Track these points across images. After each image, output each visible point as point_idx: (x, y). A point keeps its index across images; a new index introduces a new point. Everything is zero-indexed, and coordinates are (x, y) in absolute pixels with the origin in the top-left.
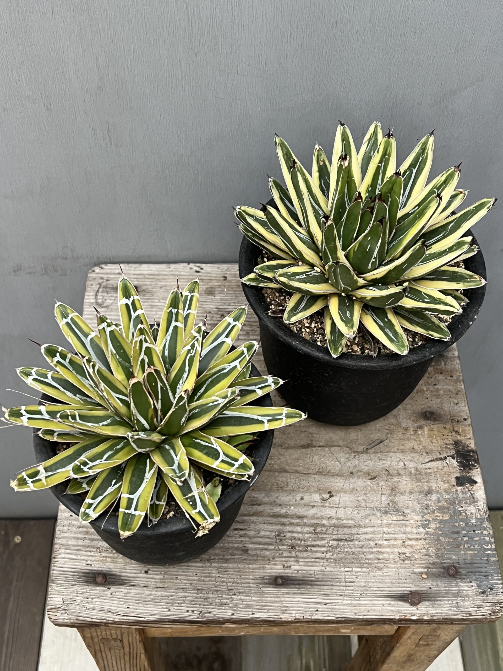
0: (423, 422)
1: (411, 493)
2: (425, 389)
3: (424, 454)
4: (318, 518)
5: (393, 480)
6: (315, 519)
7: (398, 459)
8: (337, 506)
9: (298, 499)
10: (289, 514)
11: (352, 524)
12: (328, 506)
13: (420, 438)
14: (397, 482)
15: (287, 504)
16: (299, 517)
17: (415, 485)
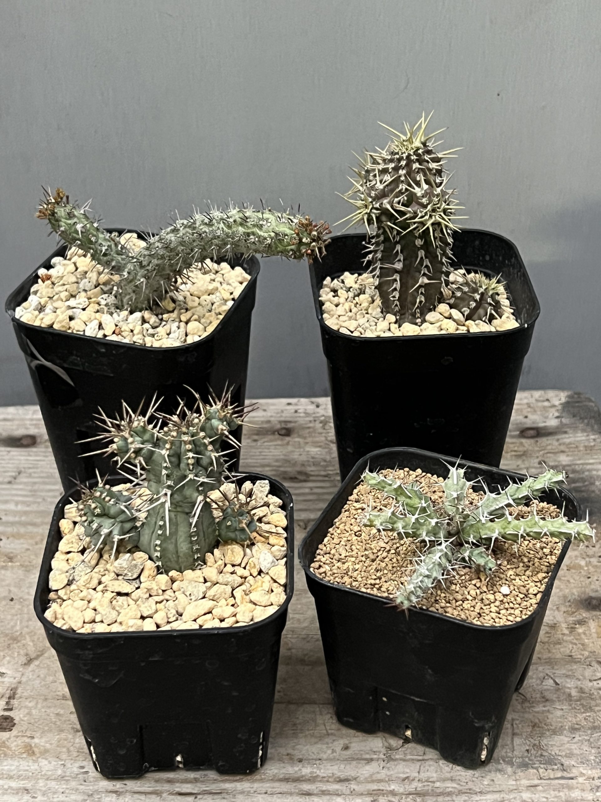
0: (585, 614)
1: (573, 730)
2: (583, 563)
3: (594, 663)
4: (380, 781)
5: (536, 709)
6: (373, 781)
7: (541, 675)
8: (420, 758)
9: (338, 749)
10: (318, 776)
11: (455, 788)
12: (401, 759)
13: (581, 639)
14: (543, 712)
15: (315, 757)
16: (341, 781)
17: (580, 717)
